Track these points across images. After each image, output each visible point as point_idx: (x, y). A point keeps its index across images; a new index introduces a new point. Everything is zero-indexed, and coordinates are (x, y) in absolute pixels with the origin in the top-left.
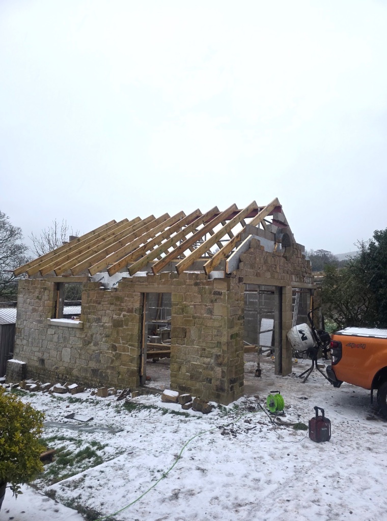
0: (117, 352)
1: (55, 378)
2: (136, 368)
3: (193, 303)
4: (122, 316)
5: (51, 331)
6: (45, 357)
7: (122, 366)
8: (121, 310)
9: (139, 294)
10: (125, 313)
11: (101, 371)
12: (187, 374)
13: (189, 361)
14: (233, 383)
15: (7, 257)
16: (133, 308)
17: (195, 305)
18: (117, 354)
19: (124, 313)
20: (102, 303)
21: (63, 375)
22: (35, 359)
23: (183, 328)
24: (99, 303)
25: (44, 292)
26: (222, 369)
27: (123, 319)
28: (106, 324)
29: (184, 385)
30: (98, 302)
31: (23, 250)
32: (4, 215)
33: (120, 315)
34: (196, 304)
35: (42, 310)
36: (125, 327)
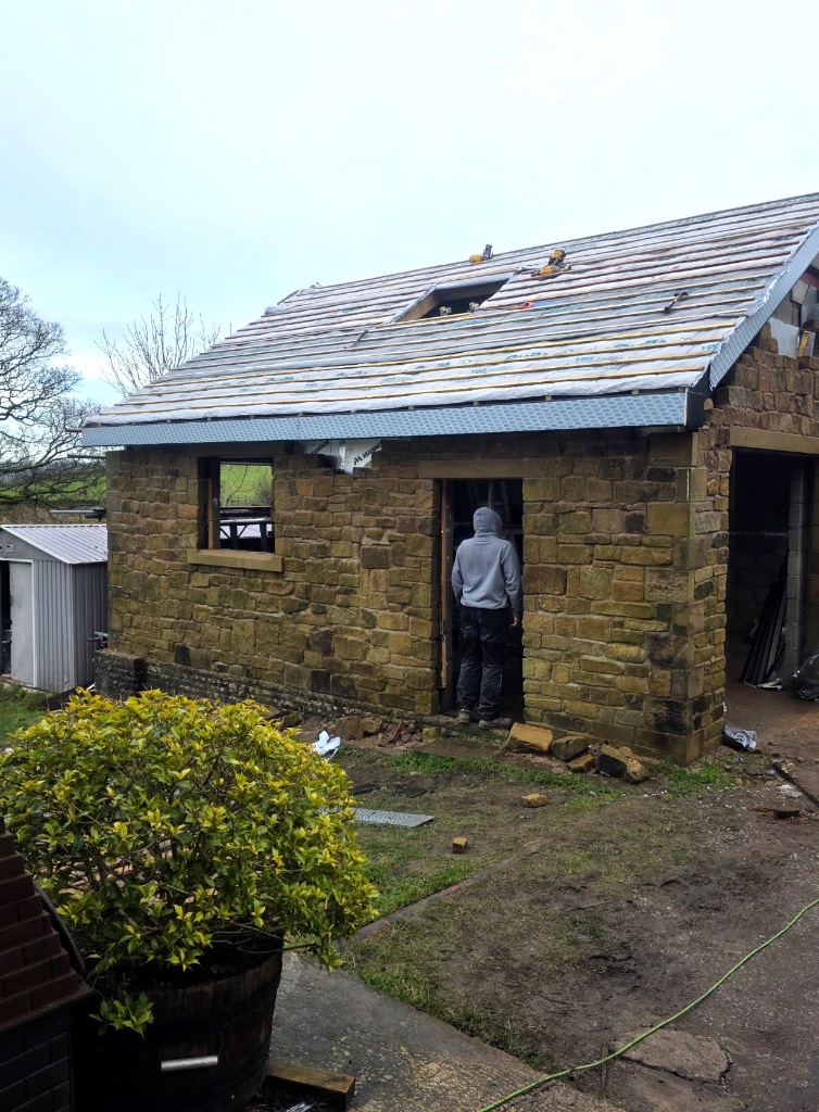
0: (377, 629)
1: (219, 692)
2: (428, 670)
3: (585, 504)
4: (384, 541)
5: (201, 579)
6: (188, 643)
7: (390, 665)
8: (384, 525)
9: (430, 482)
10: (394, 533)
11: (337, 675)
12: (571, 685)
13: (578, 654)
14: (700, 711)
15: (36, 401)
16: (413, 520)
17: (593, 508)
18: (376, 635)
19: (389, 532)
20: (330, 507)
21: (238, 687)
22: (165, 645)
23: (558, 569)
24: (324, 509)
25: (173, 482)
26: (672, 674)
27: (389, 548)
28: (344, 560)
29: (563, 714)
30: (321, 506)
31: (69, 383)
32: (17, 293)
33: (380, 537)
34: (596, 505)
35: (172, 528)
36: (394, 568)
